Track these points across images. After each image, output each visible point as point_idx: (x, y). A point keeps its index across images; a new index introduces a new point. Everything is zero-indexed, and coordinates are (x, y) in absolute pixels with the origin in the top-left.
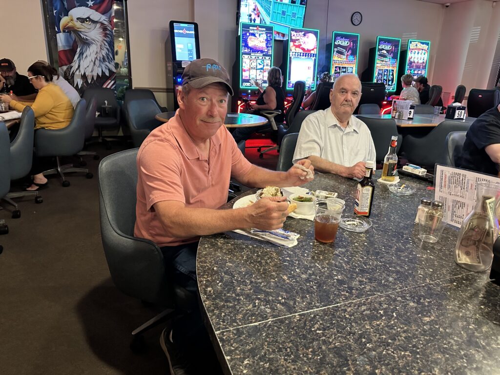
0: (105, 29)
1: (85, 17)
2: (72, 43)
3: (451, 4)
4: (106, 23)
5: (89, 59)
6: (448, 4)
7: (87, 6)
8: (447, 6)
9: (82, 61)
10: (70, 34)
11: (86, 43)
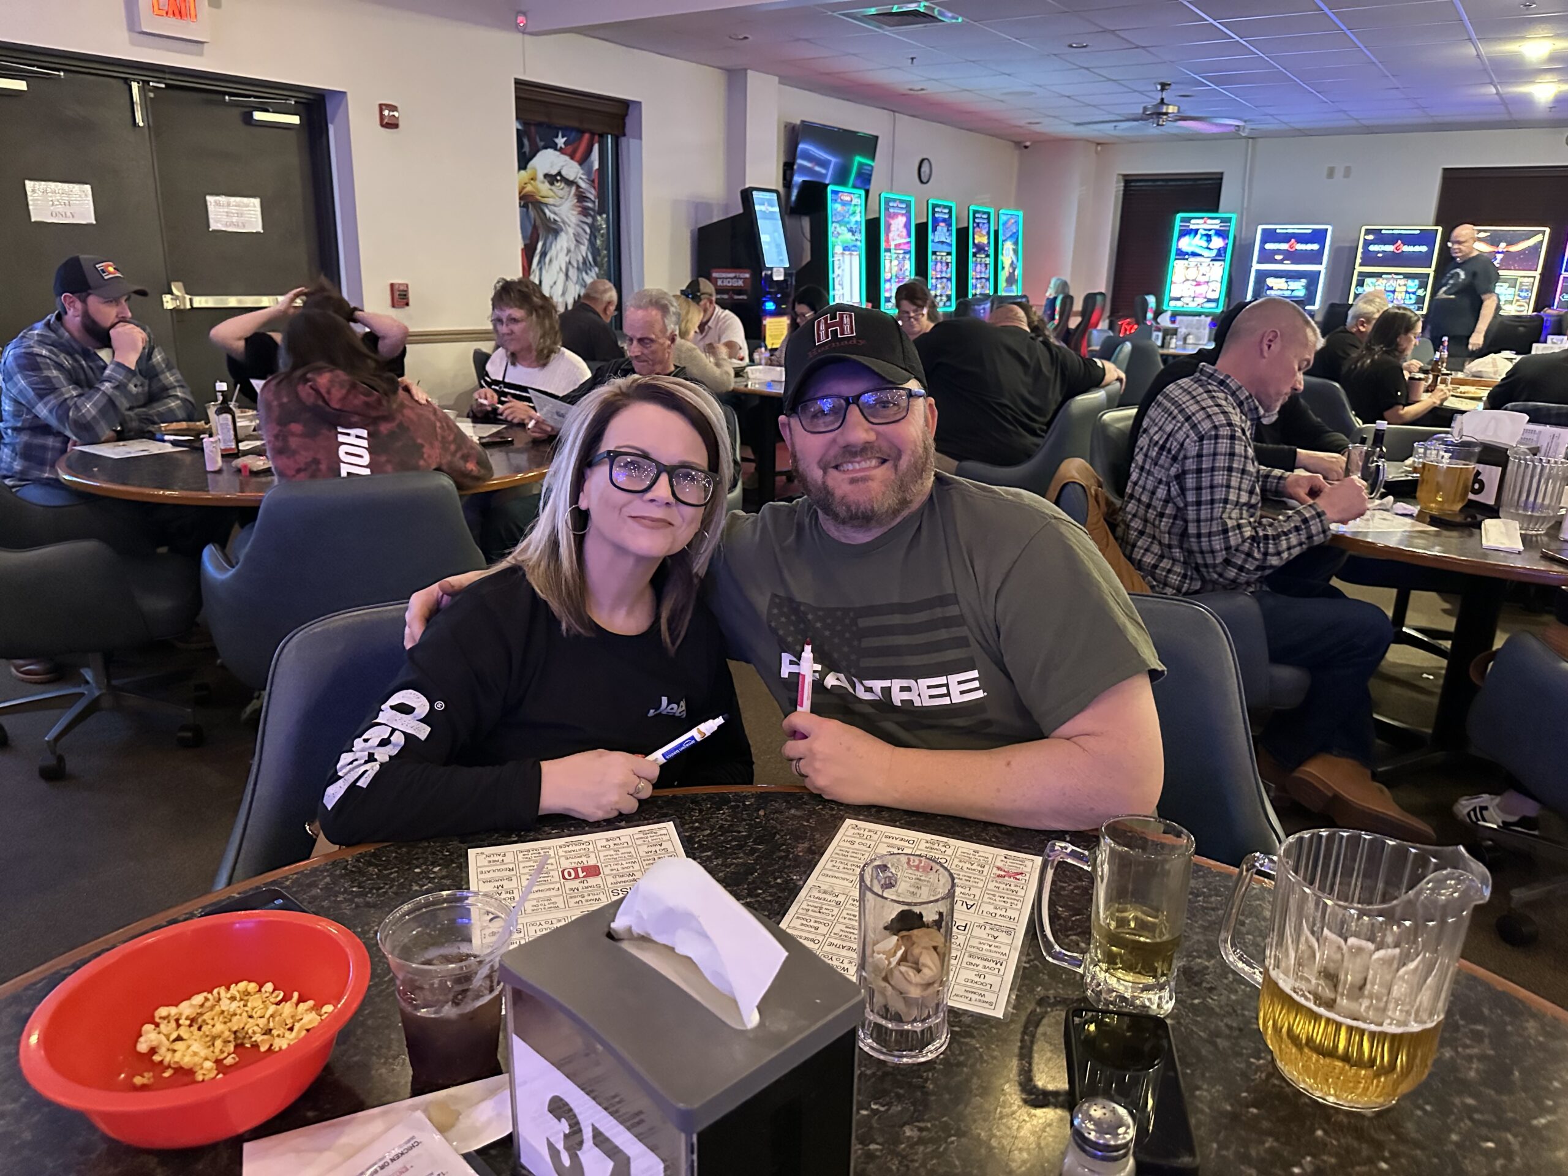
0: (581, 197)
1: (554, 172)
2: (530, 230)
3: (1034, 142)
4: (583, 185)
5: (555, 266)
6: (1028, 144)
7: (554, 146)
8: (1026, 147)
9: (544, 272)
10: (528, 208)
11: (554, 230)
